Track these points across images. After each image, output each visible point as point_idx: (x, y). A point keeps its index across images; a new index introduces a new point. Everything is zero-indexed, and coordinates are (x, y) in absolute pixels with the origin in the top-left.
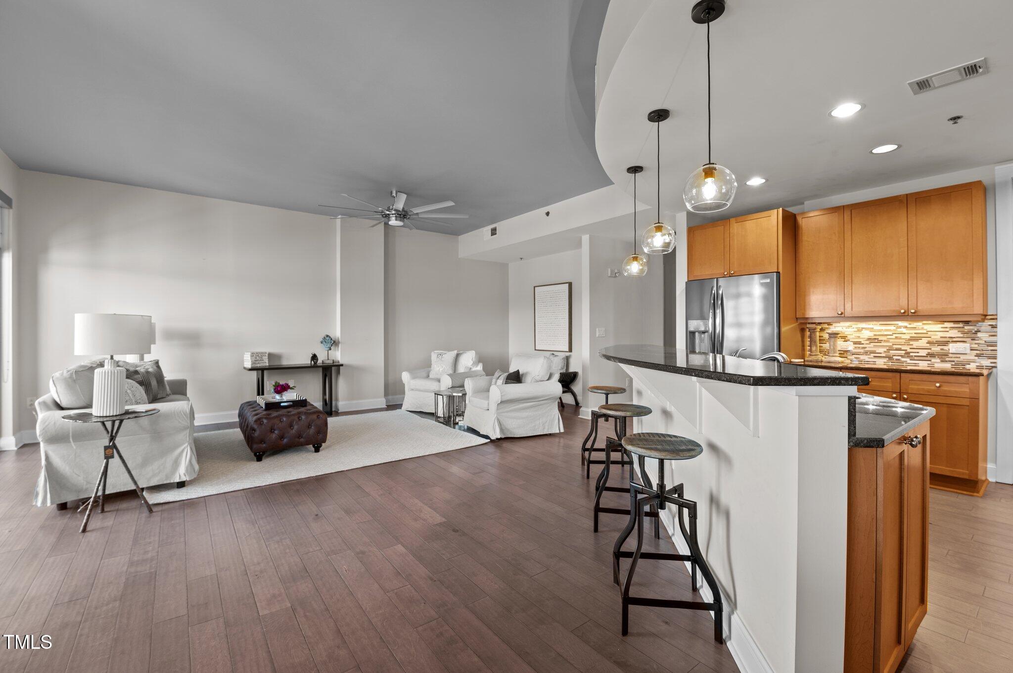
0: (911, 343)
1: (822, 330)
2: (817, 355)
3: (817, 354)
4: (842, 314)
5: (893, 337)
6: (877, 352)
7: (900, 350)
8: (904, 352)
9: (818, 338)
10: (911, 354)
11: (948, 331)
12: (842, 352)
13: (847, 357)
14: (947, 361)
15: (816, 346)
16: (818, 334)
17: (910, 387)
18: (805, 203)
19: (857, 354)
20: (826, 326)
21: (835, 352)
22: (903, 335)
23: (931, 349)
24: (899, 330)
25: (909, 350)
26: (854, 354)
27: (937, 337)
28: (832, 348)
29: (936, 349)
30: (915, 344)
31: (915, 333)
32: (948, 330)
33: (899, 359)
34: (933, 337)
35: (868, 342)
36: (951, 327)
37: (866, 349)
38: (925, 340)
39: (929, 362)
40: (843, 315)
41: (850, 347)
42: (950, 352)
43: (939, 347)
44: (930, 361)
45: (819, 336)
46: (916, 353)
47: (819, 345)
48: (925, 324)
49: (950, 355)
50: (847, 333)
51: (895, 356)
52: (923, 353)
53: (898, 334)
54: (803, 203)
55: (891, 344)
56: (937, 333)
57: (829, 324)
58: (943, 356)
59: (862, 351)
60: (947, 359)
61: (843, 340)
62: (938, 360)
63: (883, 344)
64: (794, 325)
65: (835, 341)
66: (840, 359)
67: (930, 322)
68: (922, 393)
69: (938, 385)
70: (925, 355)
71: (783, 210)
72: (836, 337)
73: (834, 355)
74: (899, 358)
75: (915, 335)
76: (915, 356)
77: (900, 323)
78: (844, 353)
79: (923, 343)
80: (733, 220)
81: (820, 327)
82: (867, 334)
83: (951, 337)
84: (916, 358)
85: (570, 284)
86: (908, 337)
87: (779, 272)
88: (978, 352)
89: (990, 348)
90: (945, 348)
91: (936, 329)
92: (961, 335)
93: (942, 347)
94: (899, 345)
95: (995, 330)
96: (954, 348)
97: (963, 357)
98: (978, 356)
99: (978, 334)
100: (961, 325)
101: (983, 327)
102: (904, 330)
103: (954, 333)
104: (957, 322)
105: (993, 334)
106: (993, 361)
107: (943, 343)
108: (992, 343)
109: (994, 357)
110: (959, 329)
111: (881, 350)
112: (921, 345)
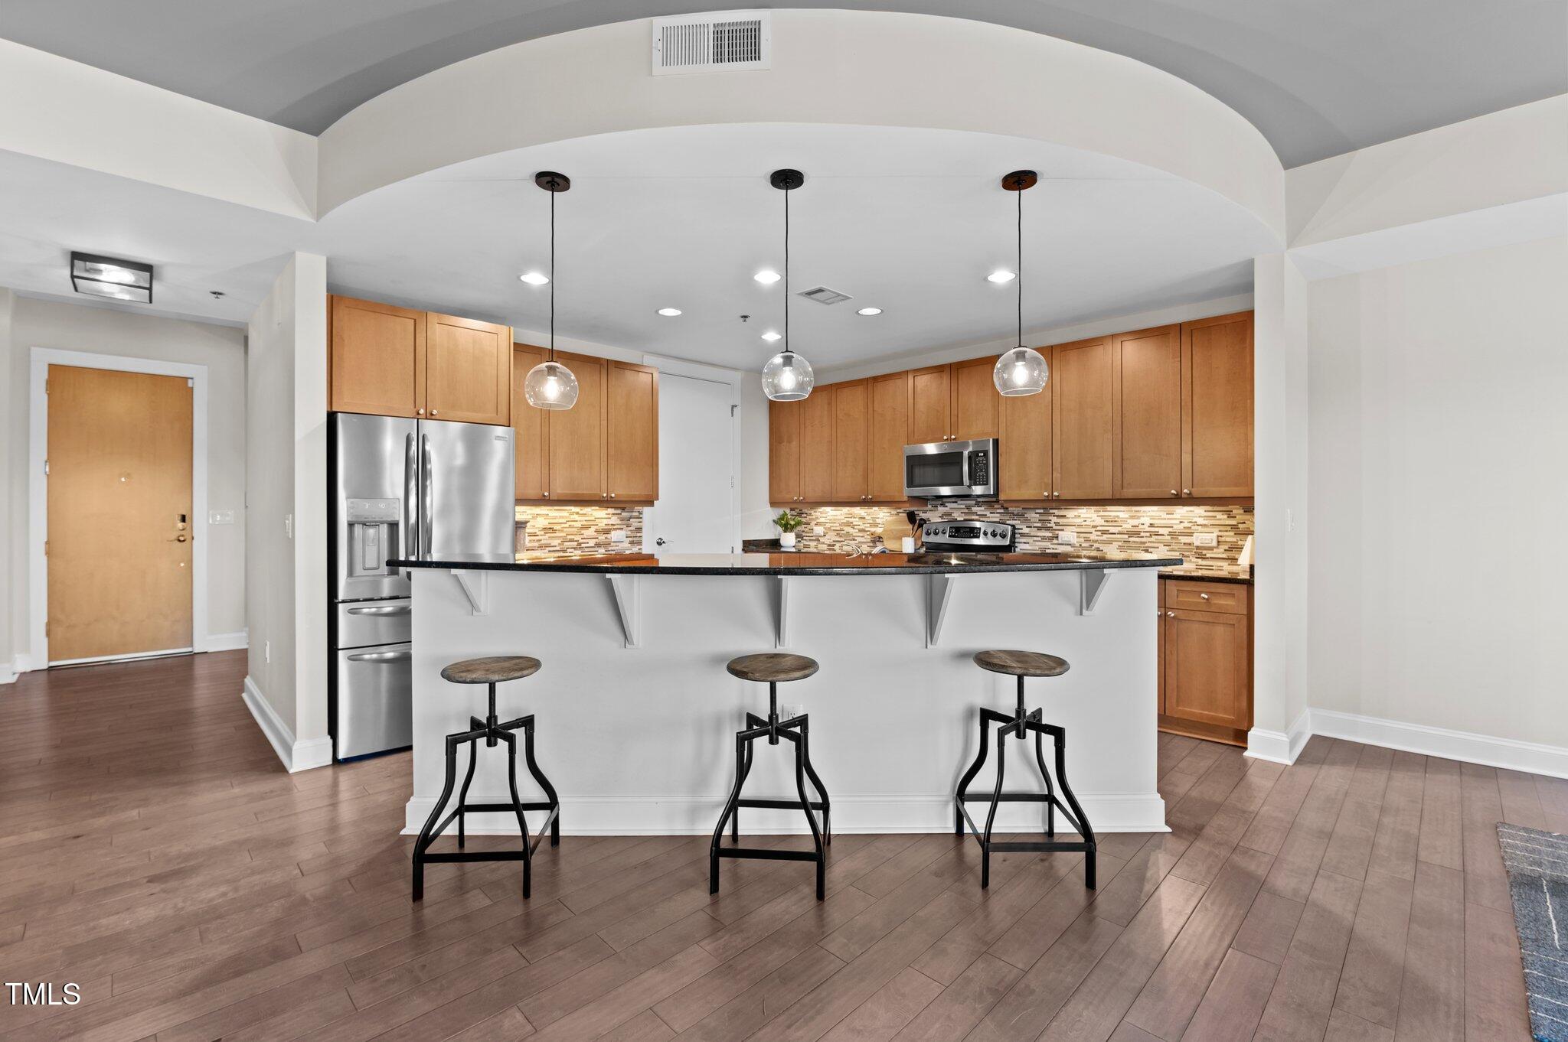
0: (583, 532)
5: (567, 525)
6: (552, 545)
7: (572, 540)
8: (576, 543)
10: (583, 545)
11: (610, 518)
14: (609, 550)
22: (575, 523)
23: (597, 538)
24: (572, 517)
25: (581, 541)
27: (602, 524)
29: (602, 538)
30: (586, 533)
31: (585, 521)
32: (610, 516)
33: (572, 552)
34: (599, 525)
35: (542, 533)
36: (612, 514)
37: (542, 542)
38: (593, 528)
39: (595, 553)
42: (612, 540)
43: (604, 535)
44: (597, 551)
46: (586, 543)
48: (592, 510)
49: (612, 544)
51: (568, 548)
52: (591, 542)
53: (571, 521)
55: (564, 534)
56: (603, 520)
58: (606, 544)
59: (537, 544)
62: (603, 550)
63: (557, 534)
67: (597, 508)
70: (593, 545)
74: (572, 550)
75: (585, 523)
76: (585, 547)
77: (574, 509)
79: (591, 532)
80: (433, 318)
83: (613, 525)
84: (586, 550)
86: (578, 525)
88: (631, 539)
89: (639, 535)
90: (608, 536)
91: (601, 516)
92: (620, 522)
93: (606, 535)
94: (572, 535)
95: (641, 516)
96: (615, 535)
97: (621, 545)
98: (632, 543)
99: (631, 520)
100: (619, 512)
101: (634, 514)
102: (576, 517)
103: (615, 520)
104: (616, 508)
105: (640, 520)
106: (640, 547)
107: (607, 531)
108: (639, 529)
109: (640, 543)
110: (619, 516)
111: (556, 542)
112: (590, 534)
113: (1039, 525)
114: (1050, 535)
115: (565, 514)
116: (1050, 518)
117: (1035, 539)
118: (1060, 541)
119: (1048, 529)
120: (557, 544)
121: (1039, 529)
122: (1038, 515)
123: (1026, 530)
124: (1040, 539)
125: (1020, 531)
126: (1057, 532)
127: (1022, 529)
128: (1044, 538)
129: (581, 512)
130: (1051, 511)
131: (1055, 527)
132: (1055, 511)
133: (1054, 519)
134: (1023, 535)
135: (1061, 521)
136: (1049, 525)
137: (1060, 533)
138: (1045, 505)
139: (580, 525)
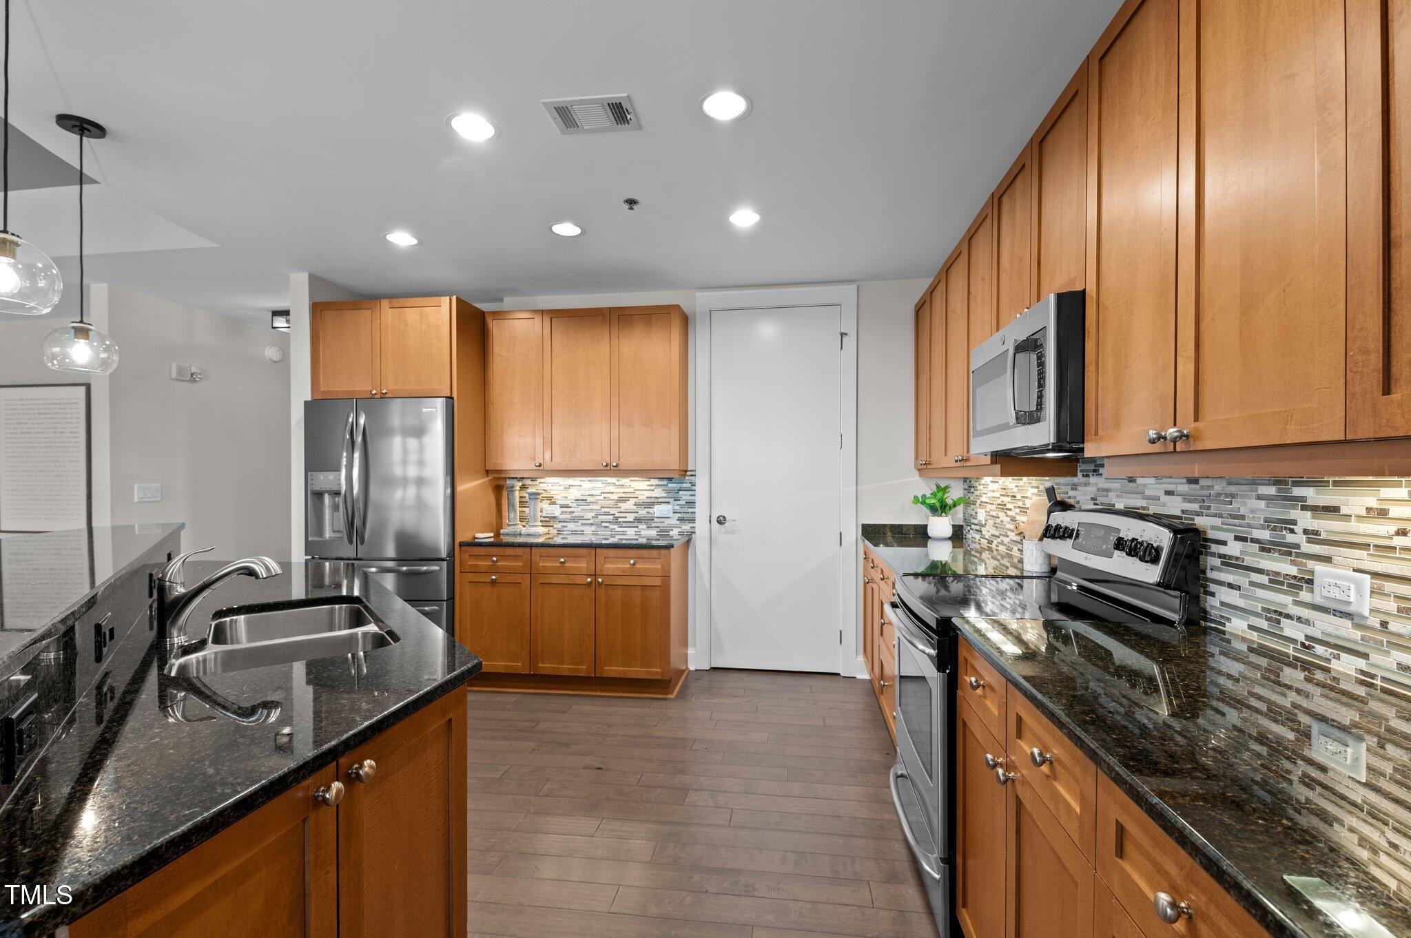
0: (620, 505)
1: (523, 487)
2: (515, 525)
3: (515, 523)
4: (540, 466)
5: (601, 498)
6: (586, 517)
7: (607, 514)
8: (612, 517)
9: (517, 500)
10: (620, 520)
11: (653, 490)
12: (548, 519)
13: (553, 526)
14: (652, 527)
15: (515, 511)
16: (517, 494)
17: (605, 566)
18: (505, 299)
19: (564, 522)
20: (528, 482)
21: (535, 521)
22: (610, 495)
23: (638, 512)
24: (607, 488)
25: (617, 515)
26: (561, 522)
27: (643, 497)
28: (532, 514)
29: (643, 512)
30: (624, 506)
31: (623, 493)
32: (653, 488)
33: (607, 527)
34: (640, 497)
35: (575, 505)
36: (656, 485)
37: (574, 515)
38: (632, 501)
39: (636, 529)
40: (541, 468)
41: (556, 511)
42: (656, 515)
43: (646, 509)
44: (638, 527)
45: (521, 497)
46: (623, 517)
47: (518, 509)
48: (632, 481)
49: (656, 520)
50: (552, 492)
51: (603, 522)
52: (630, 517)
53: (607, 493)
54: (501, 300)
55: (599, 507)
56: (644, 492)
57: (533, 479)
58: (648, 521)
59: (568, 516)
60: (653, 525)
61: (549, 502)
62: (645, 527)
63: (591, 507)
64: (483, 480)
65: (536, 504)
66: (542, 530)
67: (637, 479)
68: (617, 573)
69: (632, 562)
70: (632, 520)
71: (458, 299)
72: (537, 499)
73: (534, 524)
74: (607, 524)
75: (623, 495)
76: (624, 522)
77: (609, 480)
78: (548, 521)
79: (630, 505)
80: (385, 303)
81: (520, 484)
82: (574, 494)
83: (657, 498)
84: (624, 525)
85: (88, 387)
86: (615, 497)
87: (453, 398)
88: (679, 515)
89: (690, 510)
90: (651, 511)
91: (642, 488)
92: (665, 495)
93: (648, 510)
94: (608, 508)
95: (694, 488)
96: (658, 510)
97: (667, 522)
98: (680, 519)
99: (681, 492)
100: (665, 482)
101: (684, 485)
102: (612, 489)
103: (659, 493)
104: (661, 479)
105: (692, 493)
106: (692, 525)
107: (649, 505)
108: (691, 504)
109: (693, 521)
110: (664, 487)
111: (589, 515)
112: (628, 507)
113: (1265, 535)
114: (1293, 571)
115: (599, 485)
116: (1295, 514)
117: (1256, 577)
118: (1318, 600)
119: (1288, 550)
120: (590, 517)
121: (1265, 548)
122: (1262, 504)
123: (1234, 548)
124: (1264, 579)
125: (1222, 550)
126: (1311, 564)
127: (1224, 543)
128: (1276, 581)
129: (617, 483)
130: (1297, 491)
131: (1307, 548)
132: (1309, 493)
133: (1305, 520)
134: (1229, 562)
135: (1326, 526)
136: (1290, 538)
137: (1319, 568)
138: (1284, 468)
139: (616, 498)
